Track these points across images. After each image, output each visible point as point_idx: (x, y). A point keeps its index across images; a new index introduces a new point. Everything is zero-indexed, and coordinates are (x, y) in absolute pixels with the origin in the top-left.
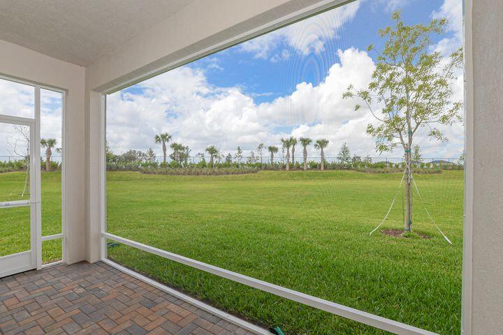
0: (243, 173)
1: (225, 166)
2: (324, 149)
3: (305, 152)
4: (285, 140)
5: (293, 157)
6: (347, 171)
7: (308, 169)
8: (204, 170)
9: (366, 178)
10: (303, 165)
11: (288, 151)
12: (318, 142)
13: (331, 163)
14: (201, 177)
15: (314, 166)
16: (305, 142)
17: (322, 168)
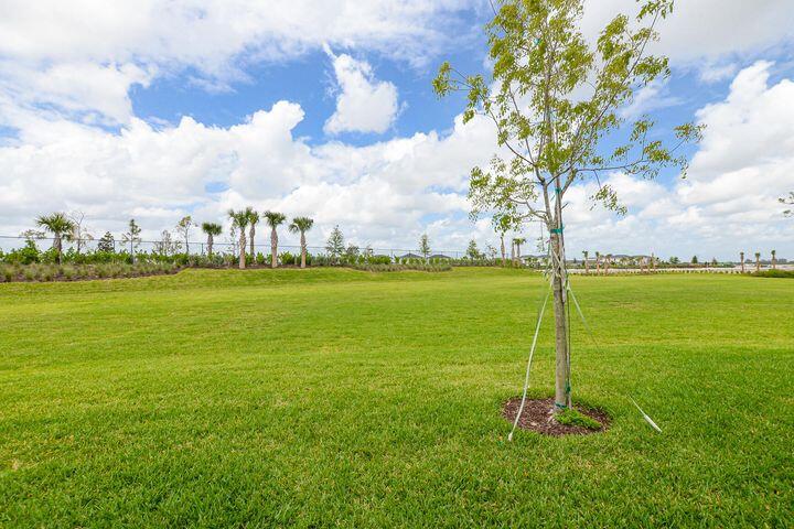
0: (142, 274)
1: (96, 259)
2: (307, 234)
3: (274, 237)
4: (236, 212)
5: (252, 245)
6: (341, 268)
7: (279, 266)
8: (31, 269)
9: (367, 279)
10: (270, 257)
11: (243, 234)
12: (295, 221)
13: (316, 256)
14: (17, 286)
15: (290, 261)
16: (274, 219)
17: (303, 263)
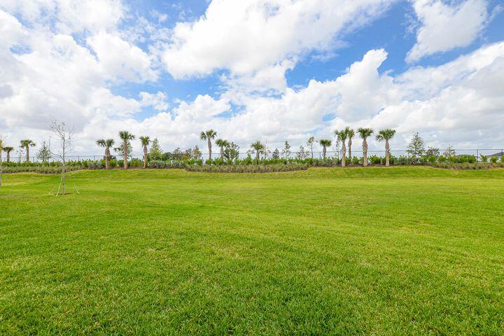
0: (291, 170)
1: (271, 162)
2: (390, 141)
3: (365, 145)
4: (339, 132)
5: (350, 152)
6: (421, 167)
7: (369, 165)
8: (249, 167)
9: (450, 176)
10: (362, 159)
11: (344, 145)
12: (381, 133)
13: (398, 157)
14: (245, 174)
15: (377, 162)
16: (365, 133)
17: (388, 163)
